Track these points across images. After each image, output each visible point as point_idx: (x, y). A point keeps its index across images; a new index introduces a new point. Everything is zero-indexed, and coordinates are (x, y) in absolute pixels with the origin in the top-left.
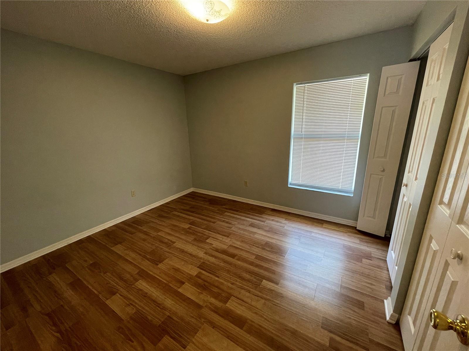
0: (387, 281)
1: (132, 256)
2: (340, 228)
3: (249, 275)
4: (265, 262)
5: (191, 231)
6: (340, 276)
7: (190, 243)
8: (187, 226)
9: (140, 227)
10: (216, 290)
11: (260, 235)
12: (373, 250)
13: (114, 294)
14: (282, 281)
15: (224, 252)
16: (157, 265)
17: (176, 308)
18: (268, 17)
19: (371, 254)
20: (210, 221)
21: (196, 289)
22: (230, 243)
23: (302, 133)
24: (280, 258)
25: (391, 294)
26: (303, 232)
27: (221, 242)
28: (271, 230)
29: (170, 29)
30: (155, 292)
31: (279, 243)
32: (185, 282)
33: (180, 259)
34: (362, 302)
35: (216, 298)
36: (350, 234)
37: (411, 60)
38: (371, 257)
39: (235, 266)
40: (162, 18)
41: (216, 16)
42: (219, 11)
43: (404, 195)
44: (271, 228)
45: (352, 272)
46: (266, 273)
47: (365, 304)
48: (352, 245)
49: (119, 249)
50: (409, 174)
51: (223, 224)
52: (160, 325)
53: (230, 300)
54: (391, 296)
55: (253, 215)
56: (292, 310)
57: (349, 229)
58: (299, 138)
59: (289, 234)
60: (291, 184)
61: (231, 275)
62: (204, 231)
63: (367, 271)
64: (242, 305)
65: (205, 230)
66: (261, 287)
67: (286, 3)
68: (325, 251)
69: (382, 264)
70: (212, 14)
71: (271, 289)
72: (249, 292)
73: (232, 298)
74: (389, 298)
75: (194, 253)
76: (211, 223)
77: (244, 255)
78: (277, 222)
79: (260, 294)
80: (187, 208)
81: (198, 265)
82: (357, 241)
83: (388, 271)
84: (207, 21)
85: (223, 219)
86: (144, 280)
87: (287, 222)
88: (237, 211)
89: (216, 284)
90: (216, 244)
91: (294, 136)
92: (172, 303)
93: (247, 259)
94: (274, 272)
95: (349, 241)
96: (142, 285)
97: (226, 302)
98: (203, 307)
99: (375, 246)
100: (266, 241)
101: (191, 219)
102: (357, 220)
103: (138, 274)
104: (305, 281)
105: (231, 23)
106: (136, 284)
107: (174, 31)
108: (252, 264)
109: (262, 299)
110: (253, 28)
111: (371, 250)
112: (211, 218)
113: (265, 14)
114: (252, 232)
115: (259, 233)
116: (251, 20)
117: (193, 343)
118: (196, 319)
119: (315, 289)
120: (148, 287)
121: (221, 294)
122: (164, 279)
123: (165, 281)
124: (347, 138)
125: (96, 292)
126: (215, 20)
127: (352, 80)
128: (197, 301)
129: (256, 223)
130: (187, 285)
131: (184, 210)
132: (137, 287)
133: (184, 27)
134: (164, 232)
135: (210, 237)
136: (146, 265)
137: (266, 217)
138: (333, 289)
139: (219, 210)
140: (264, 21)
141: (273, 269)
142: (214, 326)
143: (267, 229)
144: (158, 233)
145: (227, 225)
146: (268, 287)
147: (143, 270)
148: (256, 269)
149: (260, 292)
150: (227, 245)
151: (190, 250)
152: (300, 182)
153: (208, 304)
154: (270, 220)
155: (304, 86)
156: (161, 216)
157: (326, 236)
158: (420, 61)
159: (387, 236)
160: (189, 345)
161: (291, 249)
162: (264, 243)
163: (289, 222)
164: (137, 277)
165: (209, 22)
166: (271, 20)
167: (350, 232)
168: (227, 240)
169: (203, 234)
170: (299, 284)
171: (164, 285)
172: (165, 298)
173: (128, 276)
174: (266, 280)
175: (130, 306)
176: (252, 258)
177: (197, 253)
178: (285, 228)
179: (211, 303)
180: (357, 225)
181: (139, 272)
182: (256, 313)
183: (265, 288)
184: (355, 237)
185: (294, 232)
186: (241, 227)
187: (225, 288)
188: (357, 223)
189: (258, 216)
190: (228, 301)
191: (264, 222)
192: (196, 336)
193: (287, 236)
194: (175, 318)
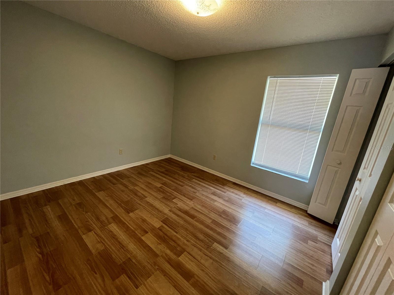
0: (329, 265)
1: (110, 203)
2: (292, 209)
3: (203, 236)
4: (219, 227)
5: (161, 190)
6: (285, 253)
7: (160, 200)
8: (159, 185)
9: (121, 180)
10: (172, 243)
11: (220, 204)
12: (320, 235)
13: (90, 231)
14: (231, 247)
15: (186, 213)
16: (129, 213)
17: (137, 253)
18: (252, 15)
19: (317, 237)
20: (179, 185)
21: (156, 239)
22: (193, 206)
23: (269, 120)
24: (233, 226)
25: (330, 277)
26: (257, 207)
27: (184, 203)
28: (230, 201)
29: (167, 19)
30: (122, 236)
31: (234, 213)
32: (148, 231)
33: (148, 211)
34: (302, 280)
35: (171, 251)
36: (301, 216)
37: (381, 66)
38: (317, 240)
39: (193, 226)
40: (162, 9)
41: (205, 10)
42: (209, 6)
43: (357, 189)
44: (230, 199)
45: (297, 251)
46: (219, 237)
47: (304, 283)
48: (300, 226)
49: (101, 195)
50: (364, 170)
51: (190, 188)
52: (121, 264)
53: (182, 255)
54: (330, 280)
55: (216, 185)
56: (235, 274)
57: (300, 212)
58: (266, 124)
59: (244, 207)
60: (253, 164)
61: (188, 233)
62: (173, 192)
63: (311, 253)
64: (192, 261)
65: (173, 190)
66: (212, 249)
67: (269, 3)
68: (274, 227)
69: (326, 248)
70: (202, 8)
71: (221, 251)
72: (201, 250)
73: (185, 253)
74: (328, 281)
75: (161, 209)
76: (179, 186)
77: (202, 217)
78: (237, 194)
79: (209, 254)
80: (163, 170)
81: (162, 220)
82: (306, 223)
83: (331, 256)
84: (198, 14)
85: (191, 185)
86: (115, 224)
87: (245, 196)
88: (203, 179)
89: (174, 238)
90: (180, 204)
91: (262, 122)
92: (134, 248)
93: (205, 222)
94: (225, 237)
95: (299, 223)
96: (114, 227)
97: (179, 256)
98: (159, 256)
99: (322, 231)
100: (224, 209)
101: (164, 180)
102: (309, 205)
103: (112, 217)
104: (252, 250)
105: (219, 18)
106: (108, 226)
107: (171, 21)
108: (208, 227)
109: (211, 259)
110: (238, 24)
111: (318, 234)
112: (180, 181)
113: (249, 12)
114: (213, 199)
115: (219, 201)
116: (236, 17)
117: (145, 285)
118: (151, 265)
119: (260, 259)
120: (118, 230)
121: (176, 248)
122: (132, 227)
123: (132, 228)
124: (309, 130)
125: (76, 226)
126: (204, 14)
127: (321, 79)
128: (154, 249)
129: (217, 192)
130: (150, 235)
131: (159, 171)
132: (109, 229)
133: (179, 18)
134: (140, 187)
135: (176, 197)
136: (120, 212)
137: (227, 188)
138: (276, 262)
139: (188, 176)
140: (248, 19)
141: (225, 234)
142: (165, 274)
143: (227, 199)
144: (134, 187)
145: (193, 190)
146: (218, 250)
147: (116, 215)
148: (211, 232)
149: (210, 252)
150: (189, 207)
151: (158, 205)
152: (262, 163)
153: (164, 254)
154: (230, 192)
155: (277, 80)
156: (140, 173)
157: (278, 214)
158: (389, 68)
159: (335, 223)
160: (141, 286)
161: (244, 220)
162: (221, 211)
163: (247, 196)
164: (111, 220)
165: (199, 15)
166: (254, 17)
167: (300, 214)
168: (191, 203)
169: (171, 194)
170: (246, 252)
171: (131, 232)
172: (130, 242)
173: (104, 218)
174: (217, 243)
175: (100, 243)
176: (209, 222)
177: (163, 209)
178: (242, 200)
179: (166, 254)
180: (308, 209)
181: (114, 216)
182: (203, 270)
183: (215, 250)
184: (304, 219)
185: (250, 206)
186: (204, 193)
187: (181, 244)
188: (308, 208)
189: (221, 187)
190: (181, 255)
191: (225, 193)
192: (148, 280)
193: (243, 208)
194: (134, 261)
